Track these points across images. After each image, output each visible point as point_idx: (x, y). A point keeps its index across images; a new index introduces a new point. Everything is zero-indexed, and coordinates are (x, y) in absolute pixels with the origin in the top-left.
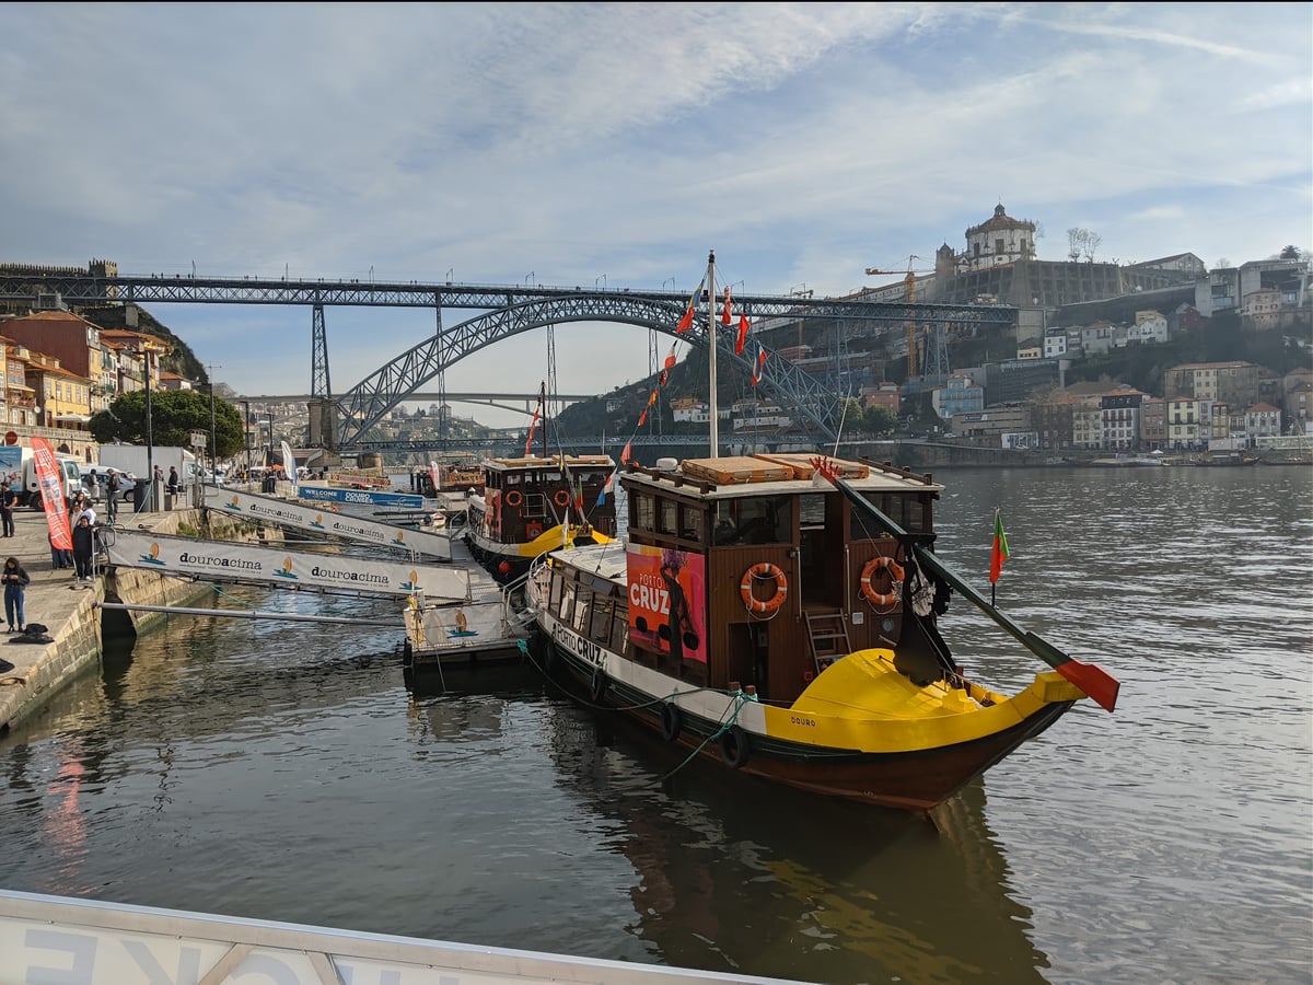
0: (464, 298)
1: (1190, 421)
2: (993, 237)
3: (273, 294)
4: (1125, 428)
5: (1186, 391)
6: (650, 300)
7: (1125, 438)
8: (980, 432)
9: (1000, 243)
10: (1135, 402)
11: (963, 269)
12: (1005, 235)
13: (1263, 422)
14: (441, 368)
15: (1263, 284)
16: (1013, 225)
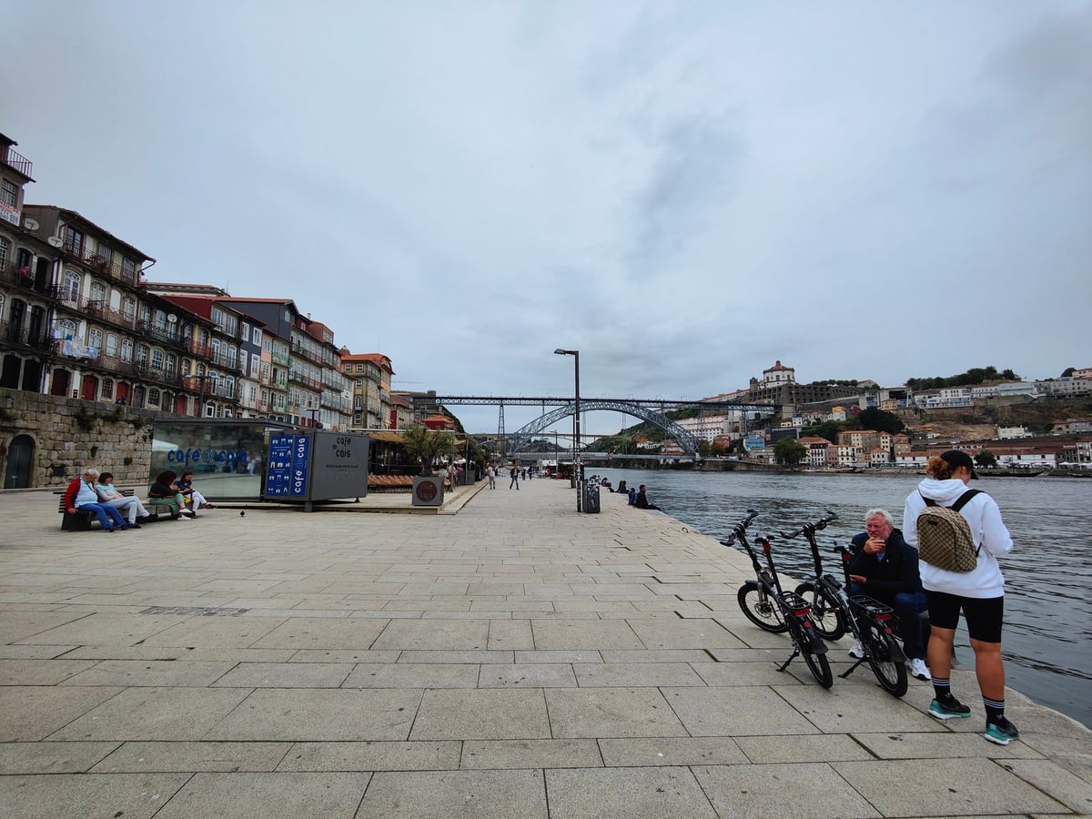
0: (553, 402)
1: (848, 455)
2: (775, 373)
3: (487, 402)
4: (820, 457)
5: (848, 443)
6: (622, 402)
7: (821, 461)
8: (761, 457)
9: (778, 376)
10: (825, 446)
11: (762, 387)
12: (780, 373)
13: (878, 456)
14: (543, 428)
15: (890, 397)
16: (784, 369)
